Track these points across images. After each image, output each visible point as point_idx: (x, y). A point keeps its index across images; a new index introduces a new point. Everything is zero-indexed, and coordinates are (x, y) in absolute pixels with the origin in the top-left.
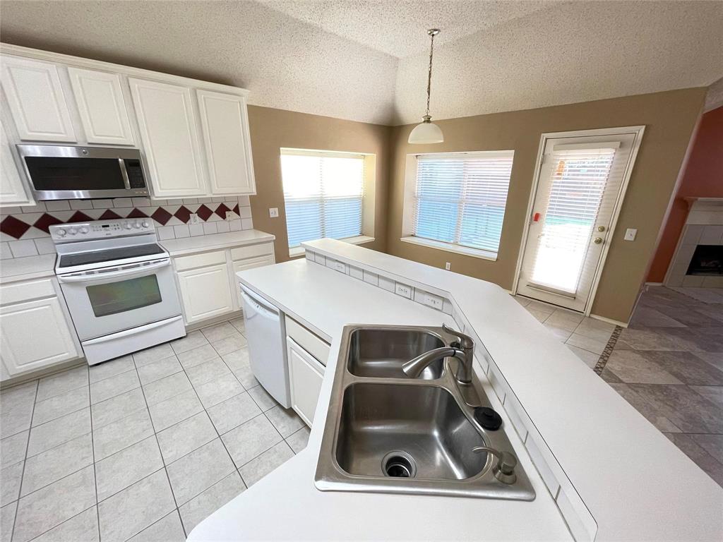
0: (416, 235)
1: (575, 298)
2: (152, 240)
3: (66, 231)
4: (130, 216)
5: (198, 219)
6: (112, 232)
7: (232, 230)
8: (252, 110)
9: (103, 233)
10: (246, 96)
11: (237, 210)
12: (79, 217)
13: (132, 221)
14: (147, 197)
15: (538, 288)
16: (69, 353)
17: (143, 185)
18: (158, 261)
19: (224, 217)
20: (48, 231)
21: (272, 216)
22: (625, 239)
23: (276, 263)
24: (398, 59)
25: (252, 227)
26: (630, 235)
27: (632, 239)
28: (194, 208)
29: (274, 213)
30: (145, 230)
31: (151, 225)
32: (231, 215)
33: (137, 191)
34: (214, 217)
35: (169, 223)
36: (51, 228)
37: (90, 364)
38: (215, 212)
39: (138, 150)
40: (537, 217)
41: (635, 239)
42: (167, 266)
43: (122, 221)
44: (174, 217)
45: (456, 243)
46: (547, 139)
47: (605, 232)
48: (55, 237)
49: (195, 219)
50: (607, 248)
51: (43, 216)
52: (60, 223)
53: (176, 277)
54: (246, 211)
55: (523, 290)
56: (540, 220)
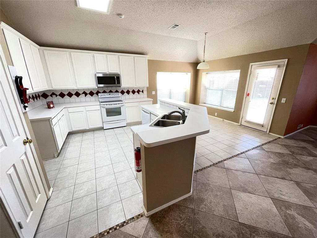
0: (206, 103)
1: (263, 126)
2: (120, 99)
3: (102, 95)
4: (115, 92)
5: (132, 94)
6: (111, 96)
7: (141, 97)
8: (149, 61)
9: (109, 96)
10: (147, 57)
11: (143, 92)
12: (104, 92)
13: (115, 93)
14: (120, 87)
15: (249, 122)
16: (100, 125)
17: (119, 83)
18: (121, 103)
19: (139, 94)
20: (98, 95)
21: (153, 94)
22: (282, 102)
23: (153, 104)
24: (197, 41)
25: (147, 97)
26: (283, 100)
27: (284, 102)
28: (131, 91)
29: (154, 93)
30: (118, 96)
31: (120, 94)
32: (141, 93)
33: (118, 85)
34: (136, 93)
35: (124, 94)
36: (99, 94)
37: (104, 129)
38: (137, 92)
39: (119, 74)
40: (248, 95)
41: (285, 102)
42: (124, 105)
43: (114, 93)
44: (126, 93)
45: (221, 106)
46: (252, 65)
47: (274, 100)
48: (99, 96)
49: (131, 93)
50: (275, 106)
51: (97, 91)
52: (101, 93)
53: (125, 108)
54: (145, 92)
55: (243, 123)
56: (249, 96)
